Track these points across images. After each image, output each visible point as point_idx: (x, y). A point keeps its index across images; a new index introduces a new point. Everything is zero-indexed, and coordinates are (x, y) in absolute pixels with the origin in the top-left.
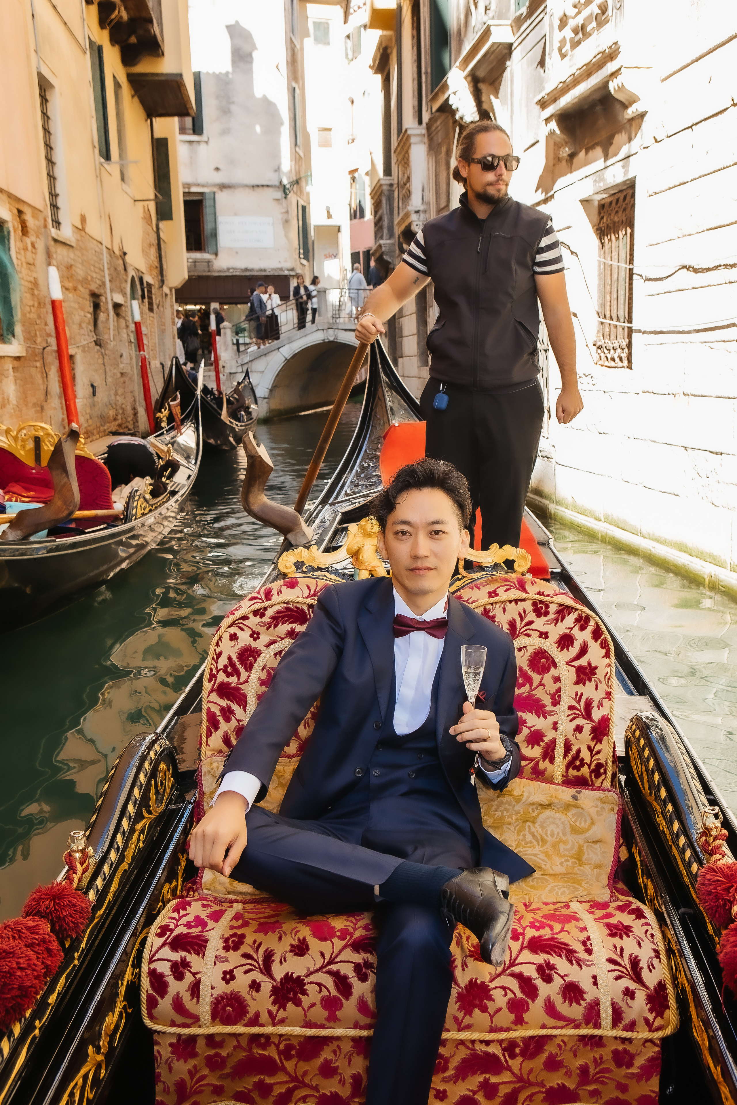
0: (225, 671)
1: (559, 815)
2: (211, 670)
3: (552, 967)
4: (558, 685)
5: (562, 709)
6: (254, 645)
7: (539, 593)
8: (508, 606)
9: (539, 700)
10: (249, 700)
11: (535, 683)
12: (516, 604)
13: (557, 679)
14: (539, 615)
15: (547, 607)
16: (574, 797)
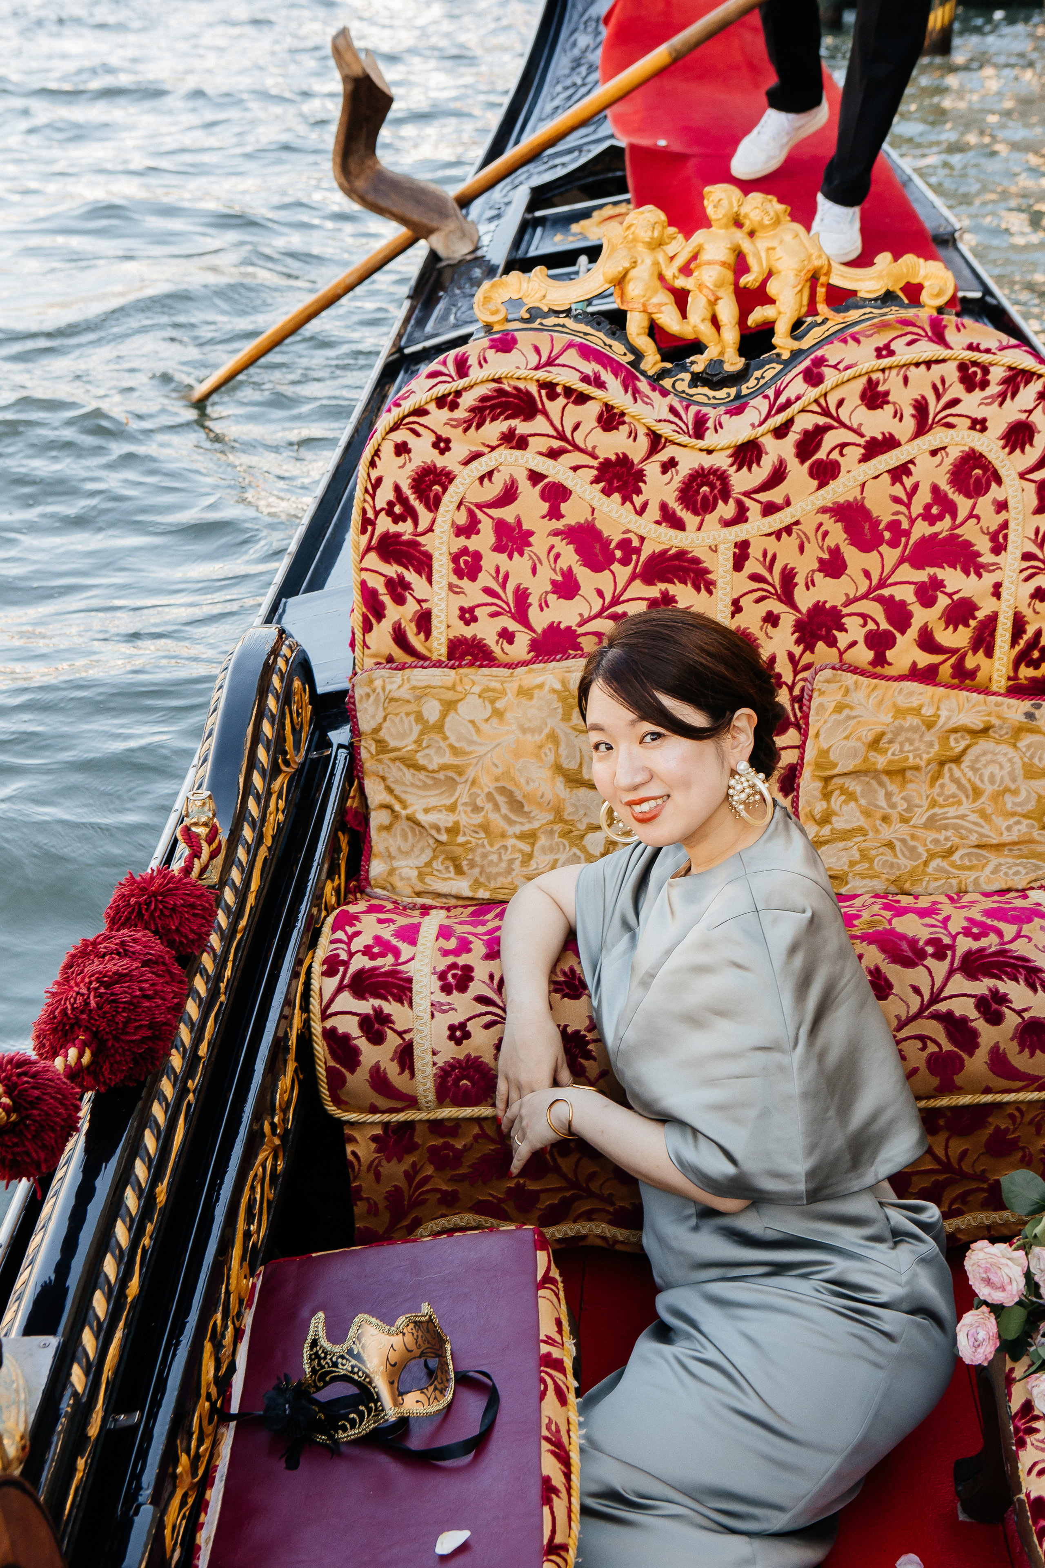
0: (390, 512)
1: (1004, 748)
2: (364, 512)
3: (1002, 999)
4: (1004, 515)
5: (1011, 560)
6: (442, 462)
7: (971, 347)
8: (913, 372)
9: (968, 544)
10: (436, 565)
11: (962, 514)
12: (929, 368)
13: (1002, 506)
14: (970, 389)
15: (986, 370)
16: (1030, 716)
